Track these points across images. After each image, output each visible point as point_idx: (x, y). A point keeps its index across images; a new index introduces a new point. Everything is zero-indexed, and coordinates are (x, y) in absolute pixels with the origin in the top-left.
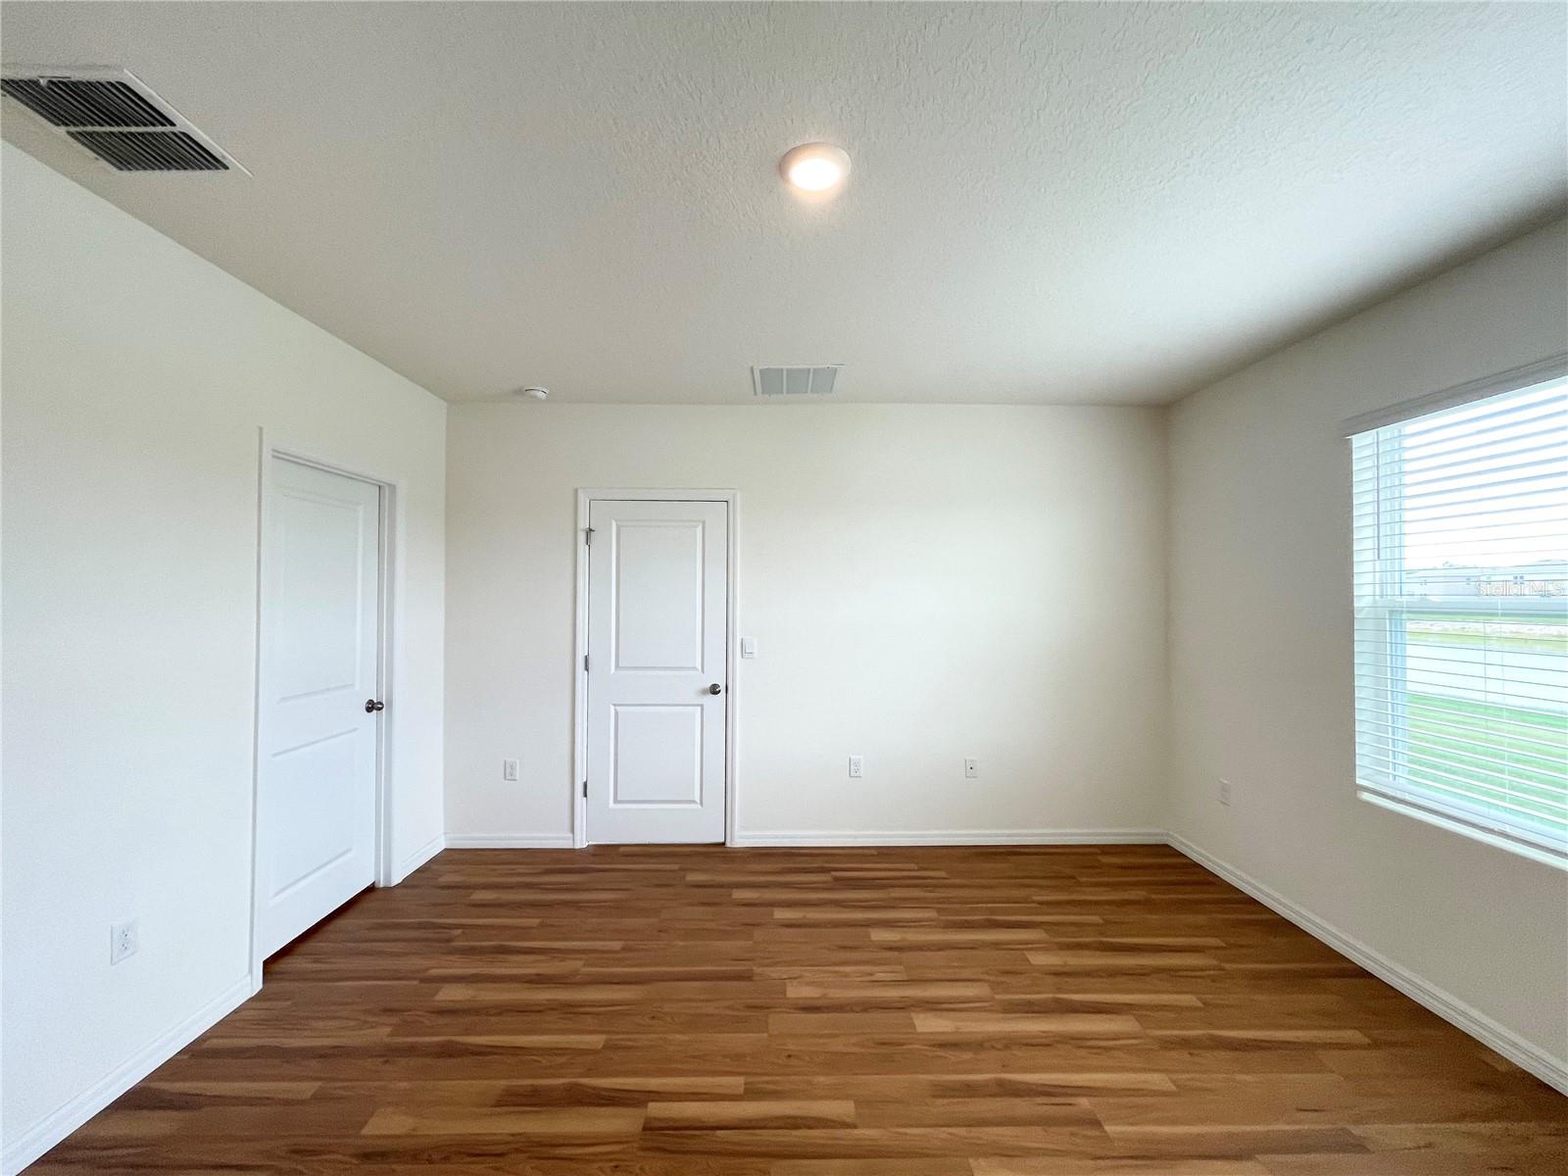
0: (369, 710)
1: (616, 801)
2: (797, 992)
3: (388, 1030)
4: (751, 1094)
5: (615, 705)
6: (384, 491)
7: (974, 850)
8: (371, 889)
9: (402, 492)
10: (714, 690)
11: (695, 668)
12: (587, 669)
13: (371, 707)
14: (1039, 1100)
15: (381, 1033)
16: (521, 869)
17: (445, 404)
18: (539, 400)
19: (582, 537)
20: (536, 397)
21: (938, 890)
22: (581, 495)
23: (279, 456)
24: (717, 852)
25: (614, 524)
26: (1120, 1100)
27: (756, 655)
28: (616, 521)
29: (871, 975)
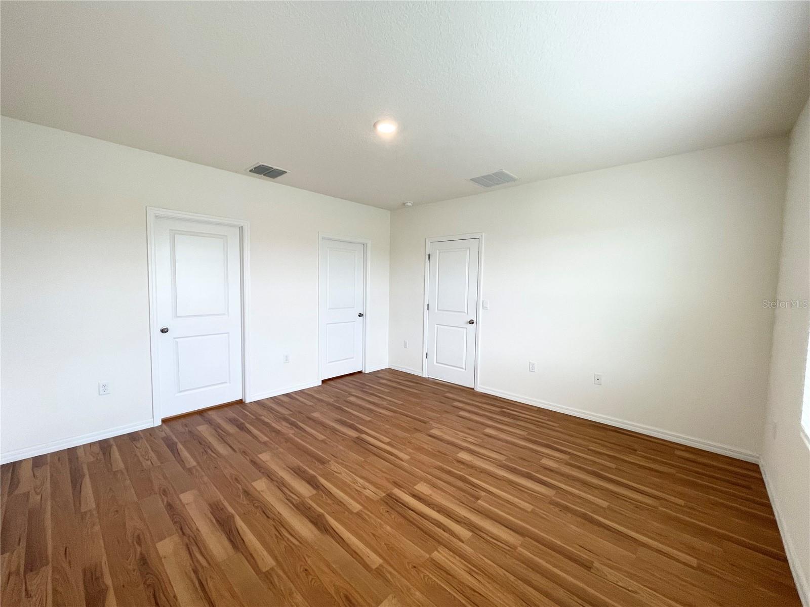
0: (359, 316)
1: (437, 362)
2: (435, 432)
3: (332, 400)
4: (388, 444)
5: (437, 324)
6: (364, 245)
7: (589, 423)
8: (360, 372)
9: (369, 246)
10: (471, 322)
11: (464, 312)
12: (428, 309)
13: (360, 315)
14: (467, 485)
15: (331, 400)
16: (401, 378)
17: (389, 212)
18: (409, 206)
19: (427, 257)
20: (407, 205)
21: (542, 428)
22: (427, 241)
23: (324, 238)
24: (470, 391)
25: (438, 251)
26: (495, 499)
27: (489, 308)
28: (439, 250)
29: (466, 438)
